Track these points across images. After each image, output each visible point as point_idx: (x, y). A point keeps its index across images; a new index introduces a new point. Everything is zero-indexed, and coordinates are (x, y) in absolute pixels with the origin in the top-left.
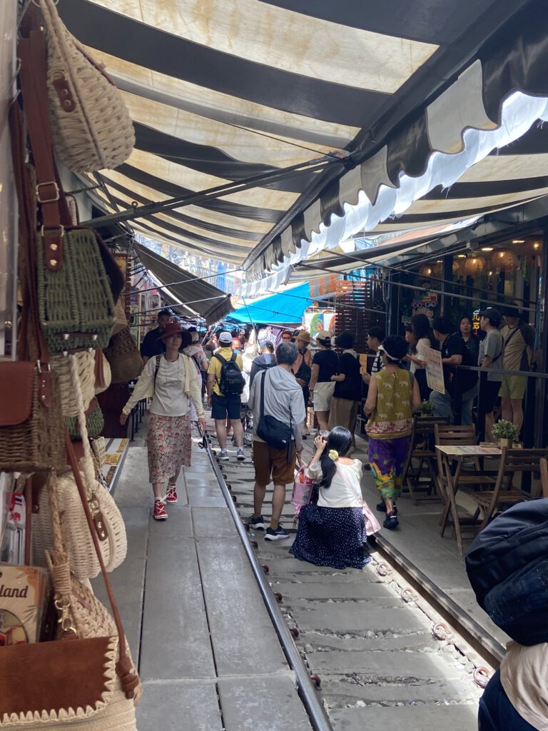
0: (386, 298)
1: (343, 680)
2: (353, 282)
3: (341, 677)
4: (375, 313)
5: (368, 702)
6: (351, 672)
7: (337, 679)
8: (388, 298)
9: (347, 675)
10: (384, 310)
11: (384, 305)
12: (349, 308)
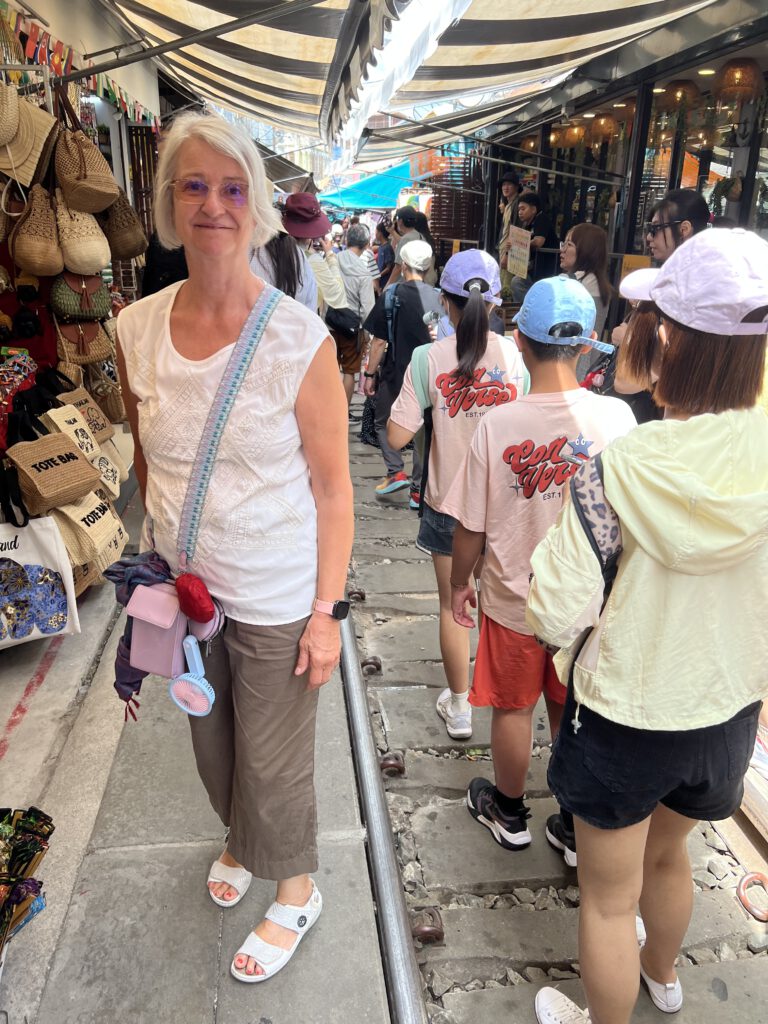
0: (485, 177)
1: (376, 543)
2: (451, 158)
3: (375, 541)
4: (474, 194)
5: (393, 560)
6: (384, 536)
7: (371, 543)
8: (487, 176)
9: (381, 539)
10: (483, 191)
11: (483, 185)
12: (446, 189)
